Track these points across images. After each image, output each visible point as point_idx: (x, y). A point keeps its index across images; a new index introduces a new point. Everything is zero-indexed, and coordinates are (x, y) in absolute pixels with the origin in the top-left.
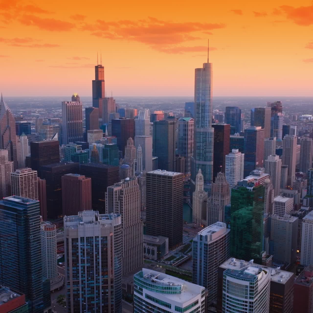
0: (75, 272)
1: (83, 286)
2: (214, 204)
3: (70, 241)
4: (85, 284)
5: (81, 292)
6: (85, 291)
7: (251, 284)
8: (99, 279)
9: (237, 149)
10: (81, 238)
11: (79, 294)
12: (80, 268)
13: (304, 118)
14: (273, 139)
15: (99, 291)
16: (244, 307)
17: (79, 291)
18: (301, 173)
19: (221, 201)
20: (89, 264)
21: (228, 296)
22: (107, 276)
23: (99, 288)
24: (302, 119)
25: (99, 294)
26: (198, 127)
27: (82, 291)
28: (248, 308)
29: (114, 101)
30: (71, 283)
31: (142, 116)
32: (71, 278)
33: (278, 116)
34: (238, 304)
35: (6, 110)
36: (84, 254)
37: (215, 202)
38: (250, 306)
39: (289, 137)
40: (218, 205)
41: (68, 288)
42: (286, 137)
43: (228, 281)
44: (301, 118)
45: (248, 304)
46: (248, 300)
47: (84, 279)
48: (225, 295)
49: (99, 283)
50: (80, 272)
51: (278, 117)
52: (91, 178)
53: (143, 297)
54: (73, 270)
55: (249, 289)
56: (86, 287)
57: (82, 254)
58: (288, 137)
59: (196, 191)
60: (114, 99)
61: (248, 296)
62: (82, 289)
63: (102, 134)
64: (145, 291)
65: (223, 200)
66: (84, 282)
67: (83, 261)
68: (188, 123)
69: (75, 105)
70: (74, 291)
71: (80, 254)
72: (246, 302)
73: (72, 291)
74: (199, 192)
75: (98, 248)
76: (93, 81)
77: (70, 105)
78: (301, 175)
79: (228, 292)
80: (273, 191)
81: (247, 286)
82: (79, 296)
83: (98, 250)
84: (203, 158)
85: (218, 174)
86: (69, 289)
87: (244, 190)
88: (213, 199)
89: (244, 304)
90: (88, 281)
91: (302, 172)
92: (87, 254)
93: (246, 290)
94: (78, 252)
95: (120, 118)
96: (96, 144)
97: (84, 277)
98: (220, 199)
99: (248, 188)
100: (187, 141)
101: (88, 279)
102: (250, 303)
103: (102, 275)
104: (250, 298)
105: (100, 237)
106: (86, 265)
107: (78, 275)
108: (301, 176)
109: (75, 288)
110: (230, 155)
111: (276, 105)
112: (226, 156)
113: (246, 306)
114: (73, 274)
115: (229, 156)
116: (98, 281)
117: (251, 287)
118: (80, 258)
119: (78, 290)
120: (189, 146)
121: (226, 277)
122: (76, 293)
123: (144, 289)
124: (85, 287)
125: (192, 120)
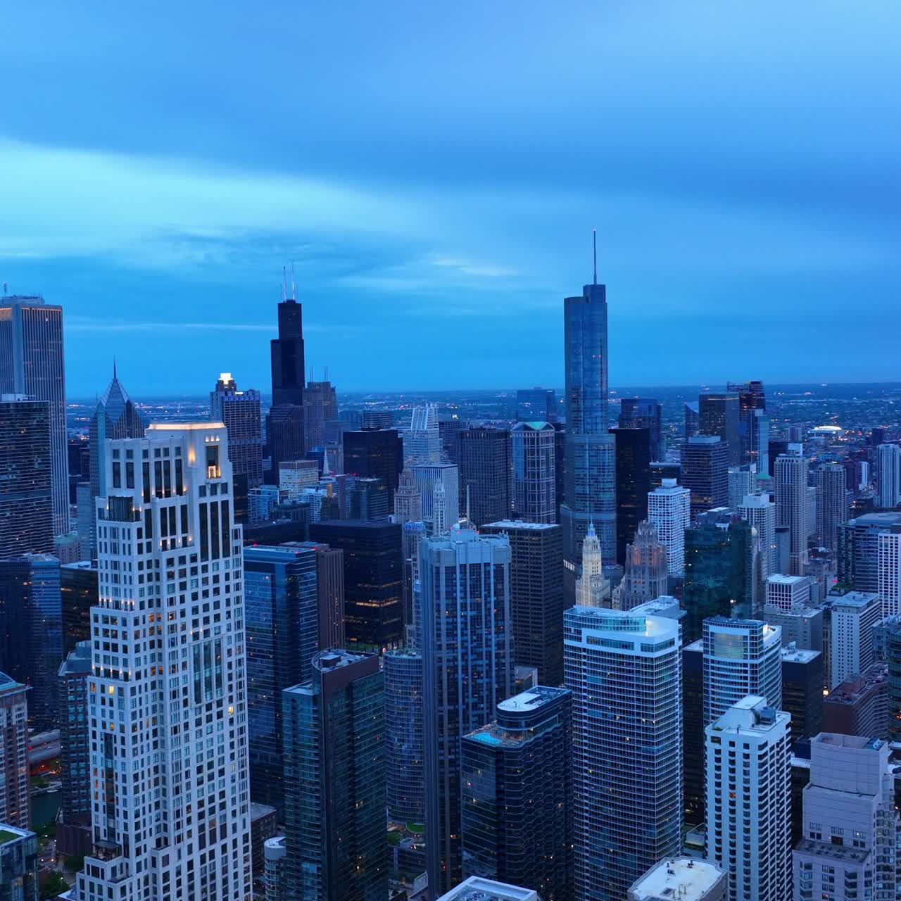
0: (451, 626)
1: (464, 651)
2: (635, 592)
3: (443, 570)
4: (467, 648)
5: (460, 663)
6: (467, 660)
7: (752, 632)
8: (491, 640)
9: (673, 478)
10: (461, 566)
11: (457, 666)
12: (459, 620)
13: (819, 434)
14: (748, 469)
15: (490, 661)
16: (743, 675)
17: (457, 660)
18: (821, 549)
19: (651, 583)
20: (474, 613)
21: (713, 661)
22: (503, 635)
23: (490, 655)
24: (815, 437)
25: (491, 667)
26: (578, 433)
27: (462, 660)
28: (748, 675)
29: (333, 390)
30: (444, 647)
31: (420, 423)
32: (444, 637)
33: (757, 417)
34: (732, 670)
35: (126, 401)
36: (466, 594)
37: (635, 587)
38: (752, 672)
39: (788, 459)
40: (643, 592)
41: (439, 656)
42: (782, 459)
43: (712, 634)
44: (812, 435)
45: (748, 669)
46: (749, 661)
47: (465, 638)
48: (707, 660)
49: (490, 646)
50: (459, 626)
51: (756, 419)
52: (342, 551)
53: (583, 644)
54: (447, 623)
55: (749, 641)
56: (469, 652)
57: (463, 595)
58: (785, 459)
59: (583, 577)
60: (332, 386)
61: (749, 654)
62: (463, 657)
63: (315, 471)
64: (586, 632)
65: (653, 581)
66: (466, 644)
67: (464, 607)
68: (538, 434)
69: (242, 399)
70: (448, 661)
71: (459, 595)
72: (745, 665)
73: (444, 660)
74: (591, 577)
75: (490, 584)
76: (273, 342)
77: (232, 399)
78: (822, 553)
79: (713, 653)
80: (765, 554)
81: (745, 637)
82: (457, 670)
83: (490, 587)
84: (592, 505)
85: (640, 524)
86: (440, 658)
87: (710, 530)
88: (633, 581)
89: (743, 668)
90: (472, 643)
91: (824, 546)
92: (471, 594)
93: (745, 644)
94: (456, 592)
95: (363, 429)
96: (313, 491)
97: (466, 635)
98: (647, 580)
99: (718, 525)
100: (536, 479)
101: (471, 638)
102: (752, 666)
103: (495, 633)
104: (752, 657)
105: (492, 563)
106: (469, 613)
107: (455, 632)
108: (823, 555)
109: (451, 655)
110: (658, 492)
111: (751, 390)
112: (649, 494)
113: (746, 672)
114: (447, 630)
115: (655, 494)
116: (489, 643)
117: (752, 638)
118: (459, 601)
119: (455, 659)
120: (544, 492)
121: (707, 627)
122: (451, 664)
123: (583, 630)
124: (467, 654)
125: (547, 427)
